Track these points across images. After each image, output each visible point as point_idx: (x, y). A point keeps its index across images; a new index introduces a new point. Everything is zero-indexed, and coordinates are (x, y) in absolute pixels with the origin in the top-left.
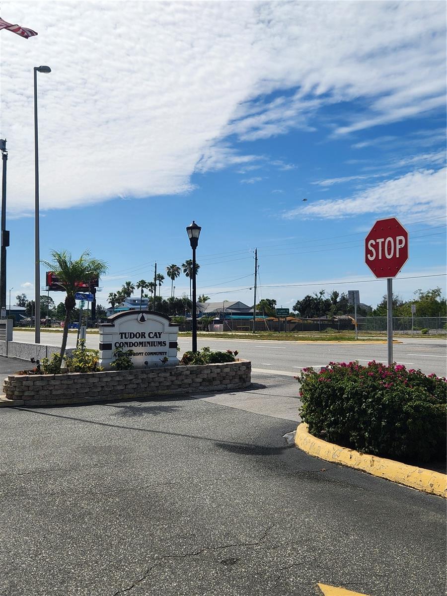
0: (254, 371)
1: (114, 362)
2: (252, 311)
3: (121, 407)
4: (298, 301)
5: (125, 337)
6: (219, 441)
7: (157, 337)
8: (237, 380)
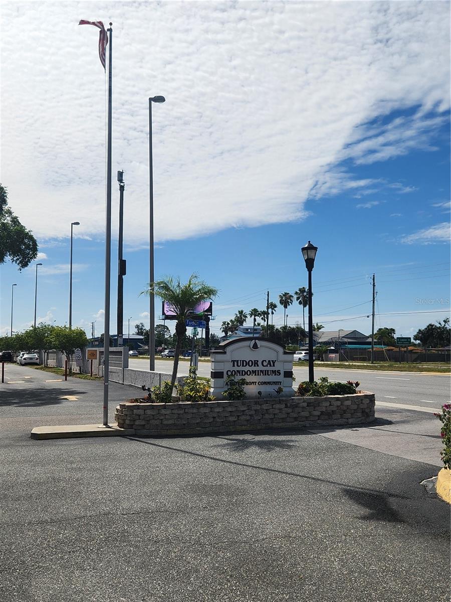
0: (378, 404)
1: (226, 392)
2: (370, 340)
3: (234, 440)
4: (420, 330)
5: (238, 366)
6: (345, 485)
7: (271, 366)
8: (359, 414)
